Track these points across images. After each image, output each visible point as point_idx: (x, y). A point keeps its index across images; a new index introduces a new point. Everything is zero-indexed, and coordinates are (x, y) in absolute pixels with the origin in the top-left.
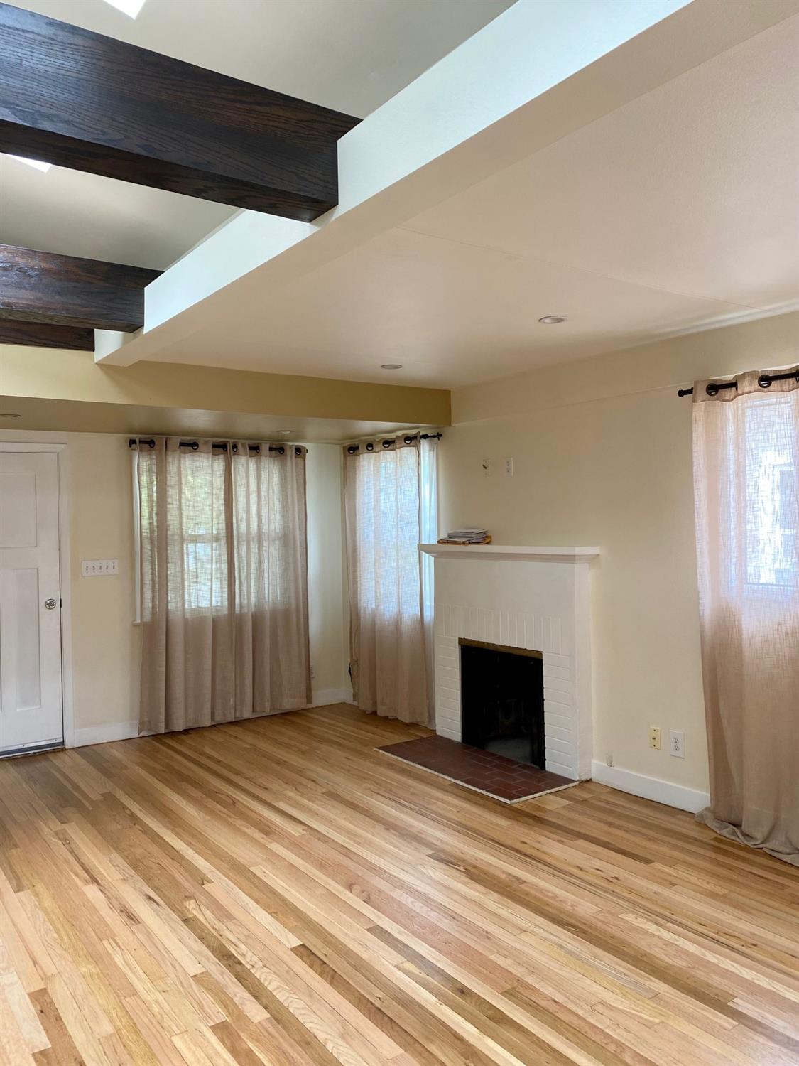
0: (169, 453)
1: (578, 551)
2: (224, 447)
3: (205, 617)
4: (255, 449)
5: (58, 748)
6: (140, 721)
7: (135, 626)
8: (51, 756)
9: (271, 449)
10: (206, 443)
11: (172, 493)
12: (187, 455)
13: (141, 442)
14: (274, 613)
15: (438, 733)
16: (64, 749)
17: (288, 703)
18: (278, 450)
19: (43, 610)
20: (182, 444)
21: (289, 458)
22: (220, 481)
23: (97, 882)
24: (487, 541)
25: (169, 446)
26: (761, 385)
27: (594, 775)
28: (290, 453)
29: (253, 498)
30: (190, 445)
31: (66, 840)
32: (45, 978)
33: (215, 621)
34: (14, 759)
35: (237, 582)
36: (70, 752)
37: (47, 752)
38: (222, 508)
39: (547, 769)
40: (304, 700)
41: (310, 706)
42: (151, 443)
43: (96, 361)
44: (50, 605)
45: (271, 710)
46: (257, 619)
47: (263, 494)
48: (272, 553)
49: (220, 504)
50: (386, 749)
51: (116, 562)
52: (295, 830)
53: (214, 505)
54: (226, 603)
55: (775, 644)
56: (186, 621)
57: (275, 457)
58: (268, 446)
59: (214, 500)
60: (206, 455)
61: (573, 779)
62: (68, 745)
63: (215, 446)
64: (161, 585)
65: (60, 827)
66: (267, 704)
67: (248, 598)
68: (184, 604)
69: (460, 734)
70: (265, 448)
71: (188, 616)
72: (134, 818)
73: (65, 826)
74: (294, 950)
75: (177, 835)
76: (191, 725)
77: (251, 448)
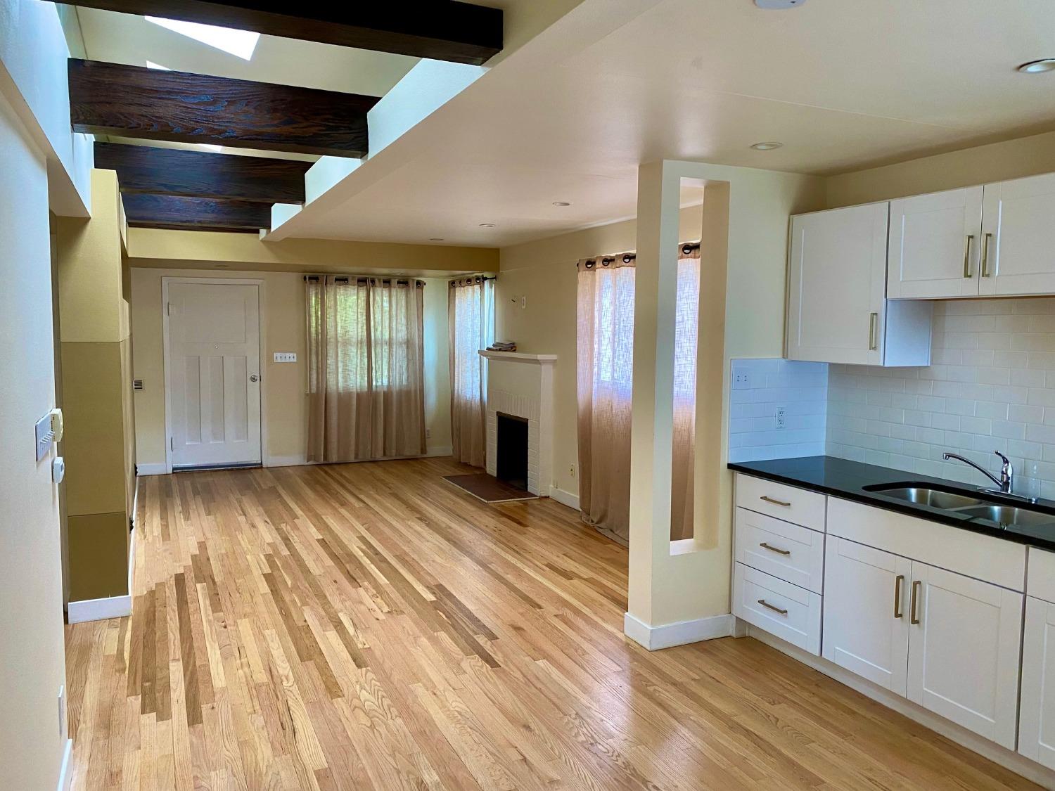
0: (328, 285)
1: (540, 357)
2: (365, 282)
3: (352, 392)
4: (387, 282)
5: (259, 466)
6: (308, 454)
7: (307, 395)
8: (252, 471)
9: (399, 283)
10: (353, 278)
11: (330, 312)
12: (341, 287)
13: (310, 278)
14: (400, 393)
15: (488, 472)
16: (262, 468)
17: (408, 453)
18: (404, 283)
19: (250, 382)
20: (336, 280)
21: (411, 290)
22: (362, 303)
23: (246, 516)
24: (514, 349)
25: (328, 281)
26: (604, 264)
27: (550, 494)
28: (413, 285)
29: (386, 316)
30: (343, 280)
31: (240, 502)
32: (207, 539)
33: (358, 395)
34: (232, 470)
35: (374, 371)
36: (266, 470)
37: (251, 468)
38: (365, 322)
39: (529, 490)
40: (419, 451)
41: (425, 456)
42: (317, 279)
43: (260, 239)
44: (253, 379)
45: (396, 455)
46: (387, 395)
47: (394, 312)
48: (400, 352)
49: (363, 319)
50: (446, 477)
51: (295, 355)
52: (357, 504)
53: (359, 320)
54: (366, 384)
55: (606, 413)
56: (339, 394)
57: (403, 288)
58: (396, 280)
59: (359, 317)
60: (353, 287)
61: (536, 494)
62: (264, 465)
63: (359, 281)
64: (322, 370)
65: (240, 496)
66: (394, 451)
67: (382, 380)
68: (337, 383)
69: (496, 472)
70: (394, 282)
71: (341, 390)
72: (280, 496)
73: (243, 498)
74: (318, 540)
75: (296, 503)
76: (342, 460)
77: (384, 282)
